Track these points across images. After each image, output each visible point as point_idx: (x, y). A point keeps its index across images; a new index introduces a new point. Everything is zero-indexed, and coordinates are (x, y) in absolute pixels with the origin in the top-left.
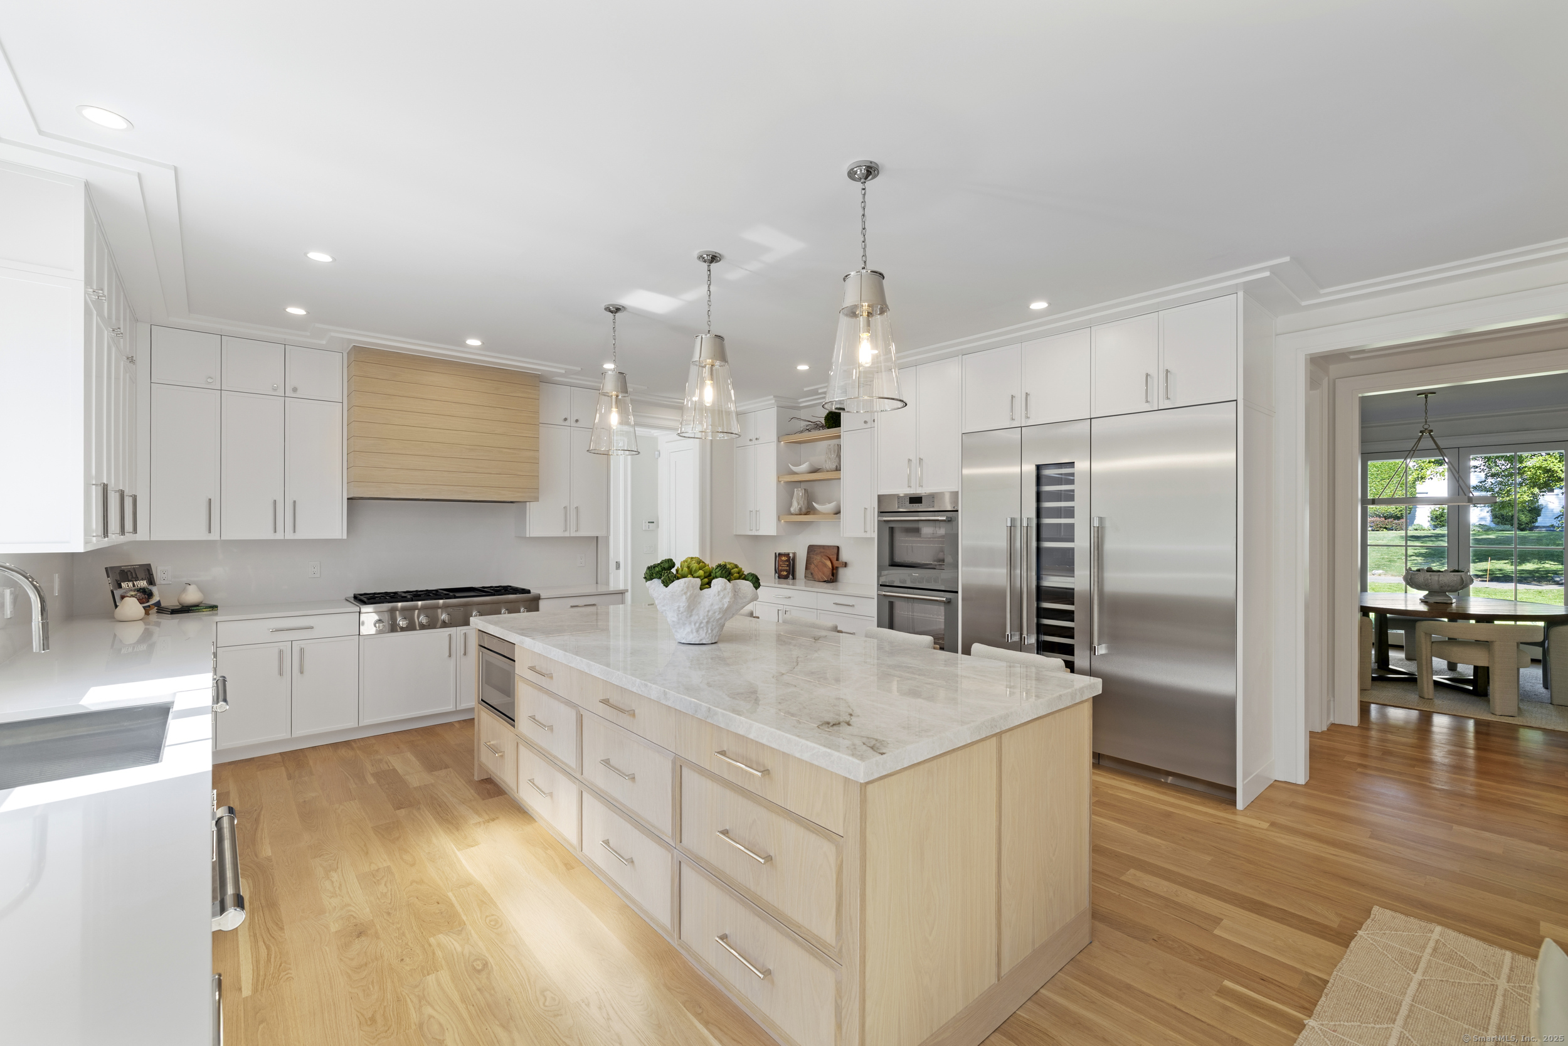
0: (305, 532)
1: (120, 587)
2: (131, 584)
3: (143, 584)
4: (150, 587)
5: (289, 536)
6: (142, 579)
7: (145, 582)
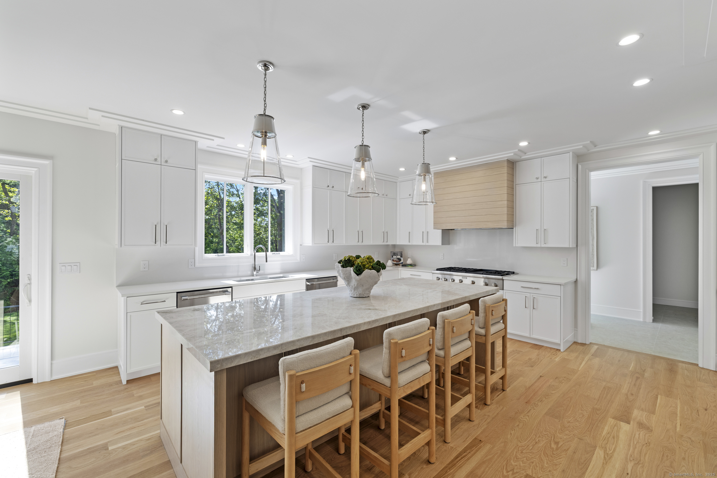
0: (431, 243)
1: (393, 257)
2: (396, 257)
3: (399, 257)
4: (401, 258)
5: (427, 244)
6: (399, 256)
7: (400, 256)
